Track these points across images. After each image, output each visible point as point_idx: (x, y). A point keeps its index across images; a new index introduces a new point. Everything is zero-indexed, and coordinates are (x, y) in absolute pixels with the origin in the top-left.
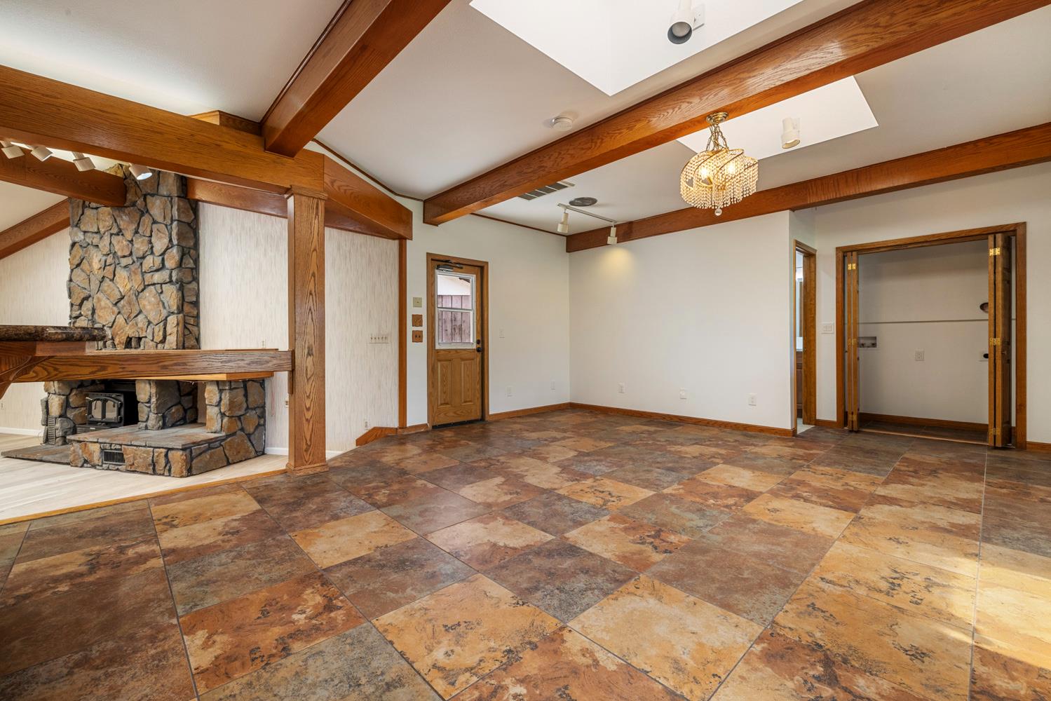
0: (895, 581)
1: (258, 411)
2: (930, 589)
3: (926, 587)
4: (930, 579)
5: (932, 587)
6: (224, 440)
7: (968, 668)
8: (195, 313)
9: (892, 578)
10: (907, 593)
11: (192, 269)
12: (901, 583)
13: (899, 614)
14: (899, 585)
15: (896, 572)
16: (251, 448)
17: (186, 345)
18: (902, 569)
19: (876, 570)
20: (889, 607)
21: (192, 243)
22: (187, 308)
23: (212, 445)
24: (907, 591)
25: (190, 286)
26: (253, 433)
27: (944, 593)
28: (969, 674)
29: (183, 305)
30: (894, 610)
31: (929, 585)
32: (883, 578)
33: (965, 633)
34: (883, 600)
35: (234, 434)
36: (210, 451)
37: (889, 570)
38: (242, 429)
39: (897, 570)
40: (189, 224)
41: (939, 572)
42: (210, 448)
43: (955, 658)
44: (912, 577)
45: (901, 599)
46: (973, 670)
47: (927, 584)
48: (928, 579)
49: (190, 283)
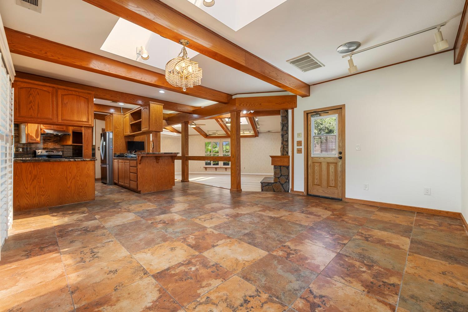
0: (94, 254)
1: (286, 177)
2: (81, 259)
3: (83, 259)
4: (84, 262)
5: (81, 260)
6: (273, 184)
7: (59, 246)
8: (287, 144)
9: (96, 254)
10: (86, 253)
11: (286, 130)
12: (91, 255)
13: (83, 246)
14: (91, 253)
15: (97, 257)
16: (282, 189)
17: (284, 154)
18: (96, 260)
19: (103, 253)
20: (88, 246)
21: (286, 122)
22: (284, 143)
23: (269, 184)
24: (87, 254)
25: (285, 136)
26: (284, 184)
27: (76, 260)
28: (59, 245)
29: (283, 142)
30: (85, 246)
31: (82, 260)
32: (98, 252)
33: (63, 252)
34: (91, 246)
35: (276, 183)
36: (268, 186)
37: (99, 256)
38: (279, 182)
39: (98, 258)
40: (285, 116)
41: (83, 268)
42: (268, 185)
43: (63, 246)
44: (90, 259)
45: (86, 250)
46: (58, 246)
47: (83, 260)
48: (85, 262)
49: (286, 135)
